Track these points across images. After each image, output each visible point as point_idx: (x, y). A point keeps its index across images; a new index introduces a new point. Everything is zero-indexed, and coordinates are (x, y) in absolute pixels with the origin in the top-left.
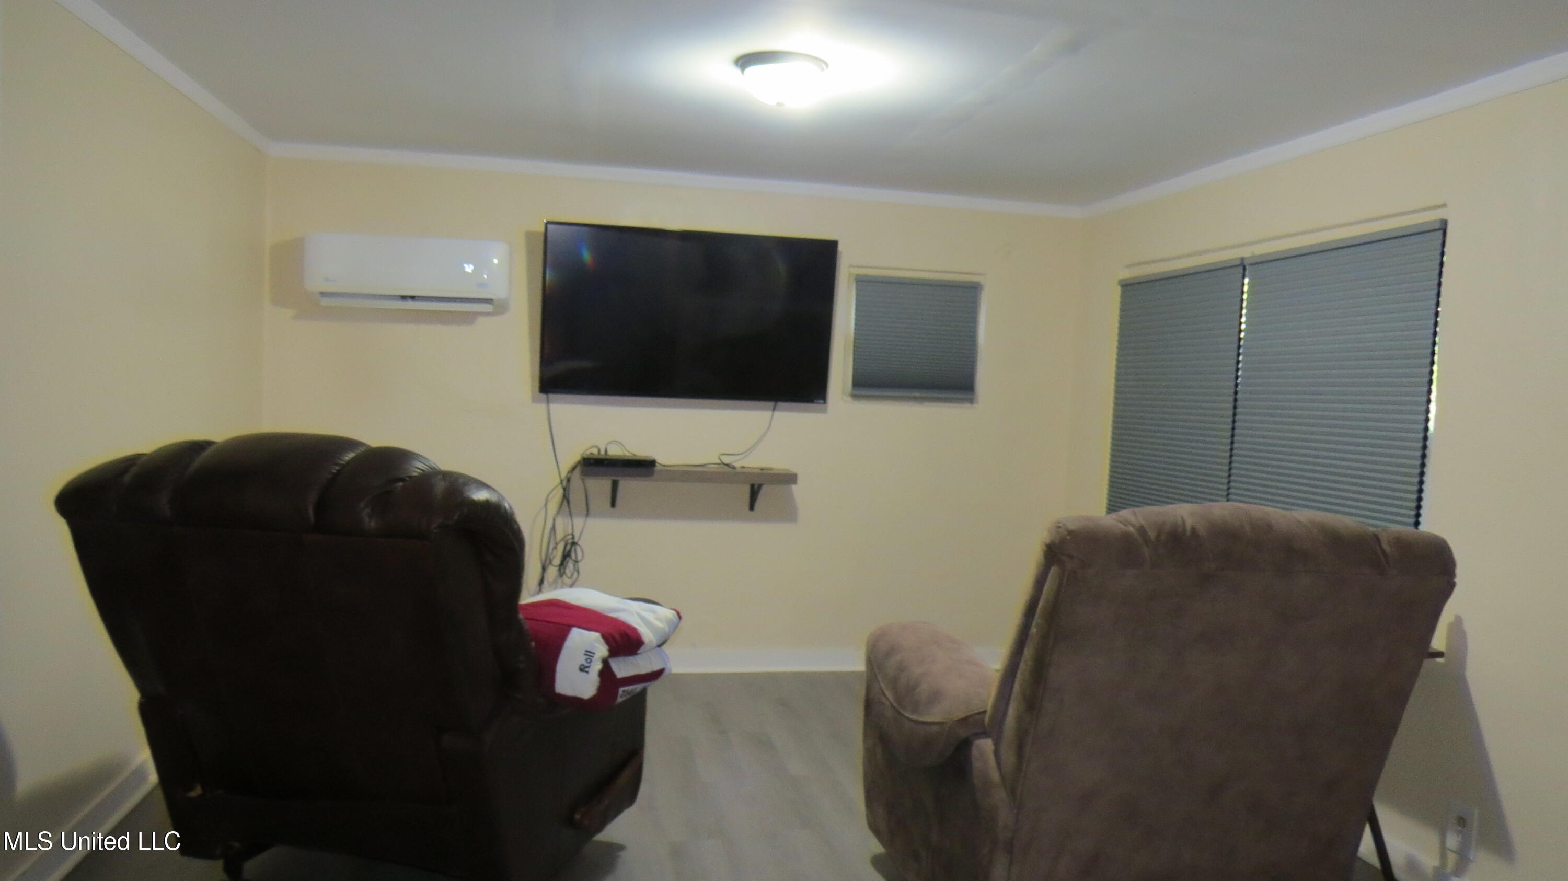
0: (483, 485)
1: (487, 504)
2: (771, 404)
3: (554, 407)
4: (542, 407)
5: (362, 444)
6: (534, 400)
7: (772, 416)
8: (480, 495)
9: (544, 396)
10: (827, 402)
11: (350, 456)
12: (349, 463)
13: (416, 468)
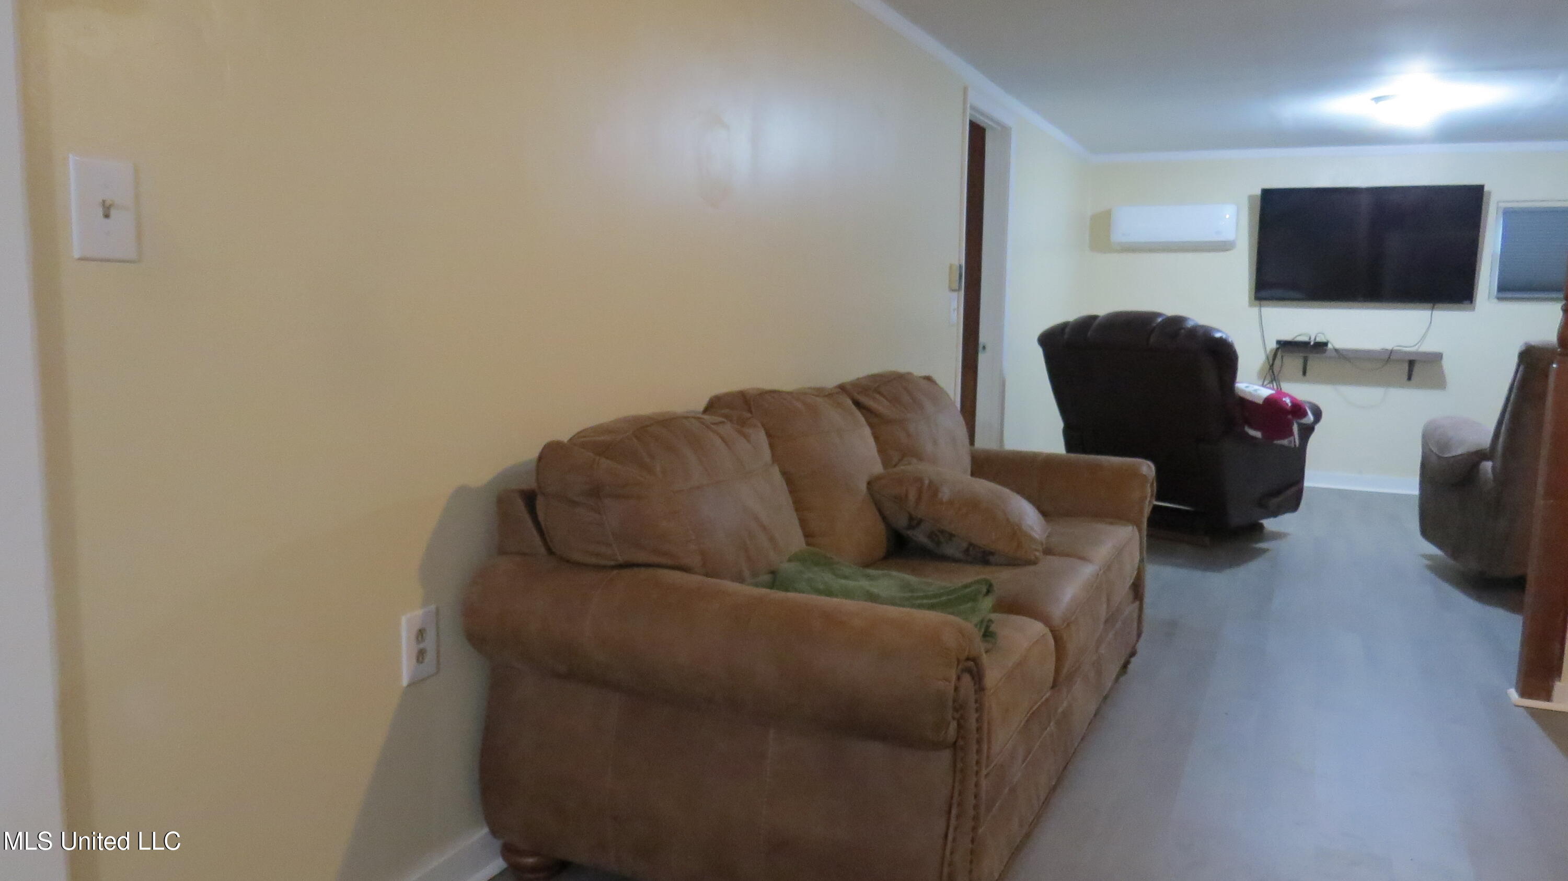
0: (1219, 331)
1: (1221, 339)
2: (1430, 305)
3: (1264, 310)
4: (1255, 310)
5: (1164, 315)
6: (1251, 305)
7: (1432, 313)
8: (1218, 335)
9: (1257, 302)
10: (1474, 302)
11: (1160, 320)
12: (1160, 323)
13: (1190, 324)
